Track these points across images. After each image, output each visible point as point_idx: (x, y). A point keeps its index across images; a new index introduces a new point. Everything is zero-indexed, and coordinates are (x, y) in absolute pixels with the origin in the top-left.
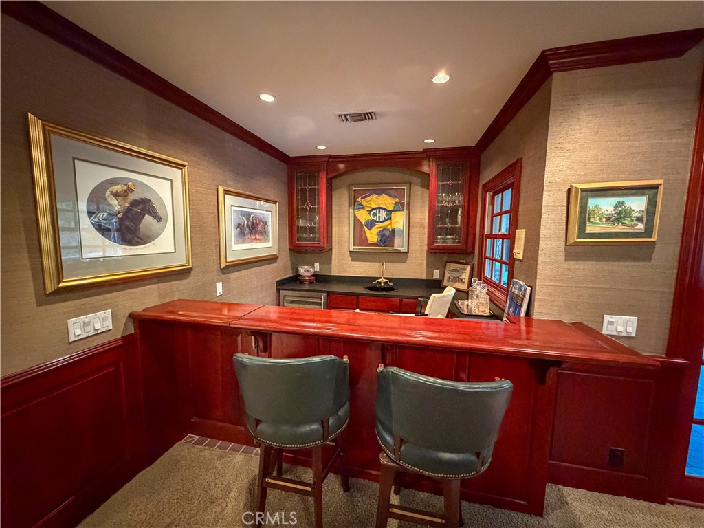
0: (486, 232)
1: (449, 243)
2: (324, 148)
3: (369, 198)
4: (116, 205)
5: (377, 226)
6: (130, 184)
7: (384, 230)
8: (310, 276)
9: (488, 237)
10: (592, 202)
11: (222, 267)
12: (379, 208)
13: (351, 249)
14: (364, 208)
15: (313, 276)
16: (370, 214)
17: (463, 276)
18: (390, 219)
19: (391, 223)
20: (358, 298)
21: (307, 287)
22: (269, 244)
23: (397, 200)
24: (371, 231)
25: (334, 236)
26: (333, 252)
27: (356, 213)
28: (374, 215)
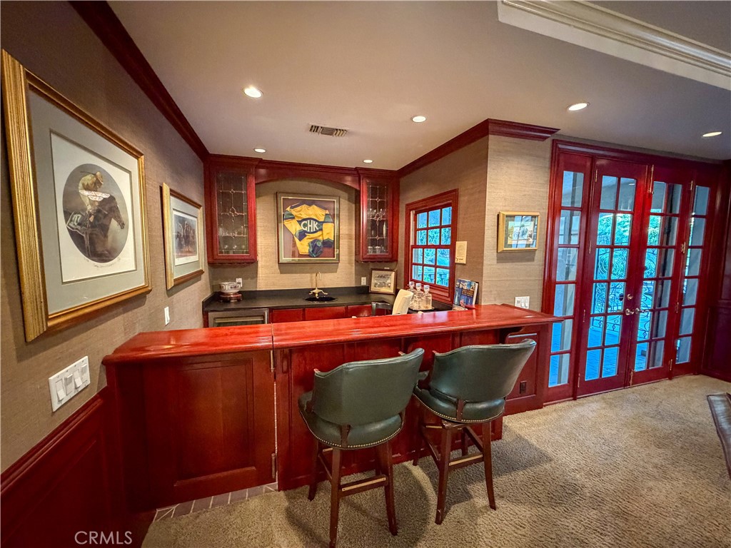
0: (412, 243)
1: (378, 253)
2: (263, 151)
3: (299, 208)
5: (307, 237)
6: (98, 173)
7: (314, 241)
8: (235, 294)
9: (414, 247)
11: (169, 287)
12: (310, 219)
13: (284, 259)
14: (294, 218)
15: (239, 292)
16: (300, 224)
17: (389, 281)
18: (321, 230)
19: (322, 234)
20: (304, 310)
21: (233, 306)
22: (197, 258)
23: (327, 212)
24: (302, 242)
25: (259, 247)
26: (259, 265)
27: (286, 222)
28: (305, 225)
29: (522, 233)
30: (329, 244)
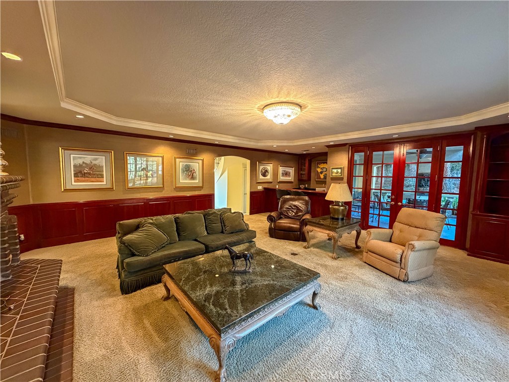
3: (321, 165)
4: (263, 171)
10: (333, 170)
11: (278, 182)
12: (324, 168)
14: (319, 168)
22: (291, 178)
25: (312, 176)
29: (337, 173)
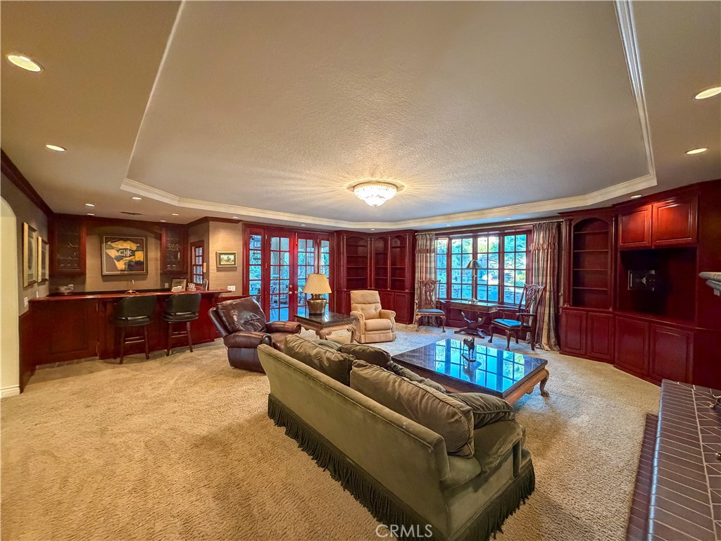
0: (193, 263)
1: (175, 269)
3: (117, 243)
5: (124, 259)
7: (129, 261)
9: (194, 265)
10: (222, 256)
13: (105, 273)
14: (113, 248)
15: (71, 292)
16: (118, 252)
18: (134, 255)
19: (135, 258)
22: (46, 271)
23: (138, 245)
24: (120, 262)
25: (87, 266)
26: (87, 276)
27: (107, 251)
28: (122, 253)
29: (229, 260)
30: (139, 263)
